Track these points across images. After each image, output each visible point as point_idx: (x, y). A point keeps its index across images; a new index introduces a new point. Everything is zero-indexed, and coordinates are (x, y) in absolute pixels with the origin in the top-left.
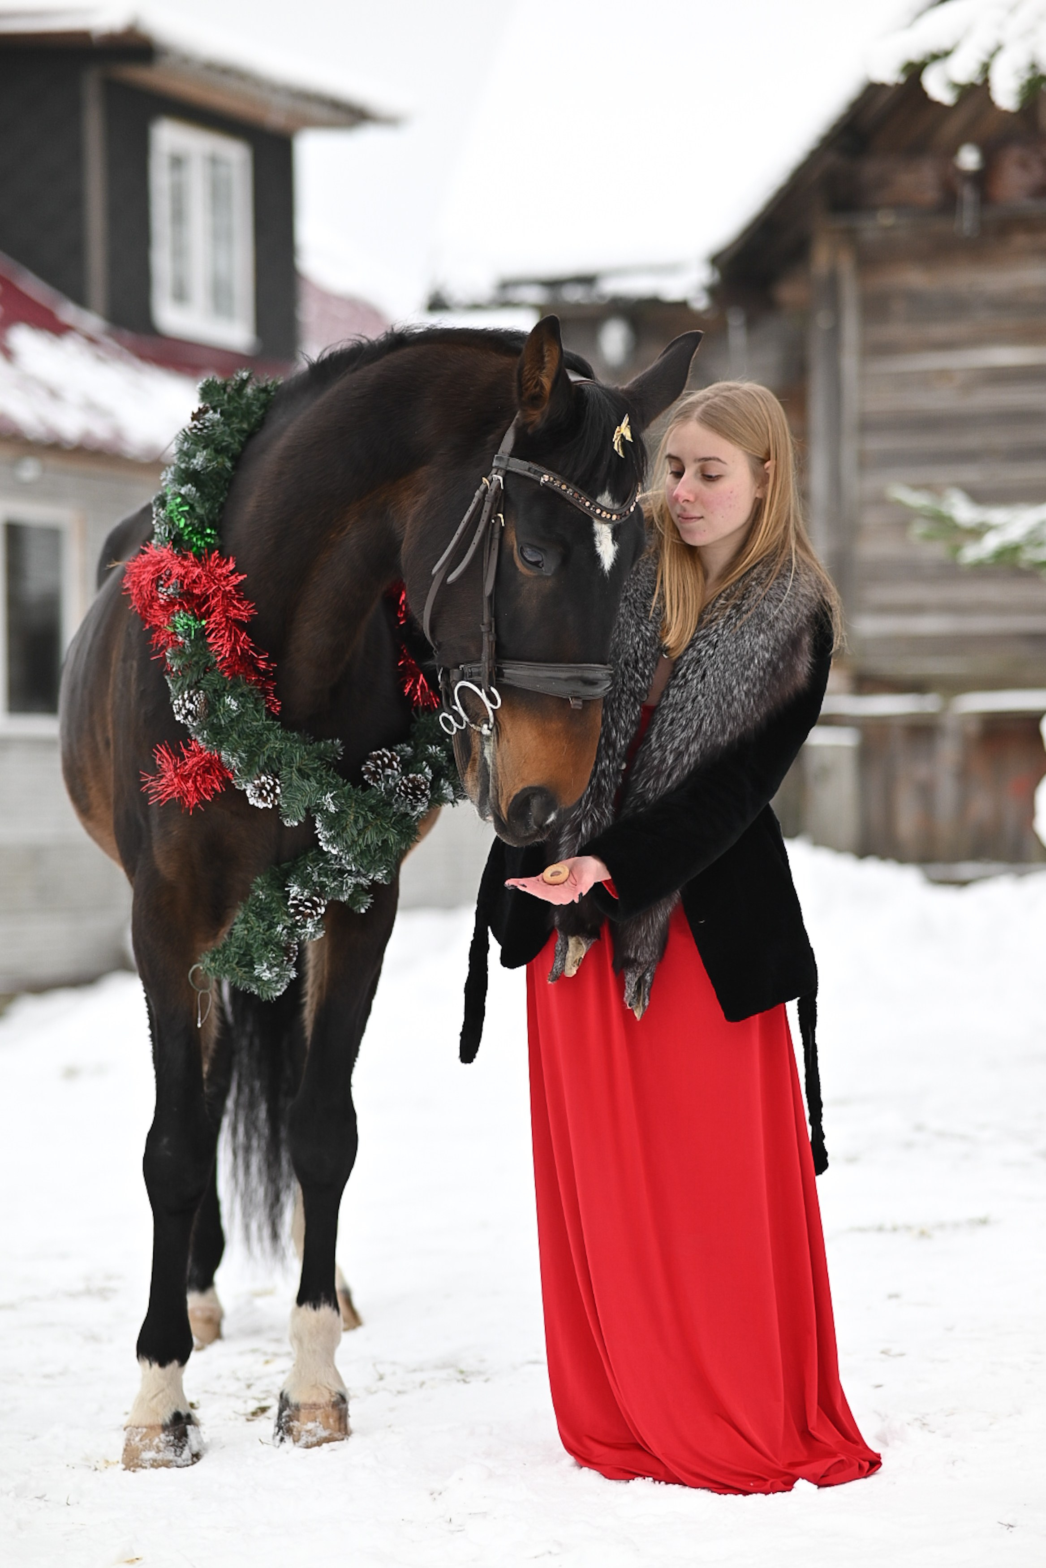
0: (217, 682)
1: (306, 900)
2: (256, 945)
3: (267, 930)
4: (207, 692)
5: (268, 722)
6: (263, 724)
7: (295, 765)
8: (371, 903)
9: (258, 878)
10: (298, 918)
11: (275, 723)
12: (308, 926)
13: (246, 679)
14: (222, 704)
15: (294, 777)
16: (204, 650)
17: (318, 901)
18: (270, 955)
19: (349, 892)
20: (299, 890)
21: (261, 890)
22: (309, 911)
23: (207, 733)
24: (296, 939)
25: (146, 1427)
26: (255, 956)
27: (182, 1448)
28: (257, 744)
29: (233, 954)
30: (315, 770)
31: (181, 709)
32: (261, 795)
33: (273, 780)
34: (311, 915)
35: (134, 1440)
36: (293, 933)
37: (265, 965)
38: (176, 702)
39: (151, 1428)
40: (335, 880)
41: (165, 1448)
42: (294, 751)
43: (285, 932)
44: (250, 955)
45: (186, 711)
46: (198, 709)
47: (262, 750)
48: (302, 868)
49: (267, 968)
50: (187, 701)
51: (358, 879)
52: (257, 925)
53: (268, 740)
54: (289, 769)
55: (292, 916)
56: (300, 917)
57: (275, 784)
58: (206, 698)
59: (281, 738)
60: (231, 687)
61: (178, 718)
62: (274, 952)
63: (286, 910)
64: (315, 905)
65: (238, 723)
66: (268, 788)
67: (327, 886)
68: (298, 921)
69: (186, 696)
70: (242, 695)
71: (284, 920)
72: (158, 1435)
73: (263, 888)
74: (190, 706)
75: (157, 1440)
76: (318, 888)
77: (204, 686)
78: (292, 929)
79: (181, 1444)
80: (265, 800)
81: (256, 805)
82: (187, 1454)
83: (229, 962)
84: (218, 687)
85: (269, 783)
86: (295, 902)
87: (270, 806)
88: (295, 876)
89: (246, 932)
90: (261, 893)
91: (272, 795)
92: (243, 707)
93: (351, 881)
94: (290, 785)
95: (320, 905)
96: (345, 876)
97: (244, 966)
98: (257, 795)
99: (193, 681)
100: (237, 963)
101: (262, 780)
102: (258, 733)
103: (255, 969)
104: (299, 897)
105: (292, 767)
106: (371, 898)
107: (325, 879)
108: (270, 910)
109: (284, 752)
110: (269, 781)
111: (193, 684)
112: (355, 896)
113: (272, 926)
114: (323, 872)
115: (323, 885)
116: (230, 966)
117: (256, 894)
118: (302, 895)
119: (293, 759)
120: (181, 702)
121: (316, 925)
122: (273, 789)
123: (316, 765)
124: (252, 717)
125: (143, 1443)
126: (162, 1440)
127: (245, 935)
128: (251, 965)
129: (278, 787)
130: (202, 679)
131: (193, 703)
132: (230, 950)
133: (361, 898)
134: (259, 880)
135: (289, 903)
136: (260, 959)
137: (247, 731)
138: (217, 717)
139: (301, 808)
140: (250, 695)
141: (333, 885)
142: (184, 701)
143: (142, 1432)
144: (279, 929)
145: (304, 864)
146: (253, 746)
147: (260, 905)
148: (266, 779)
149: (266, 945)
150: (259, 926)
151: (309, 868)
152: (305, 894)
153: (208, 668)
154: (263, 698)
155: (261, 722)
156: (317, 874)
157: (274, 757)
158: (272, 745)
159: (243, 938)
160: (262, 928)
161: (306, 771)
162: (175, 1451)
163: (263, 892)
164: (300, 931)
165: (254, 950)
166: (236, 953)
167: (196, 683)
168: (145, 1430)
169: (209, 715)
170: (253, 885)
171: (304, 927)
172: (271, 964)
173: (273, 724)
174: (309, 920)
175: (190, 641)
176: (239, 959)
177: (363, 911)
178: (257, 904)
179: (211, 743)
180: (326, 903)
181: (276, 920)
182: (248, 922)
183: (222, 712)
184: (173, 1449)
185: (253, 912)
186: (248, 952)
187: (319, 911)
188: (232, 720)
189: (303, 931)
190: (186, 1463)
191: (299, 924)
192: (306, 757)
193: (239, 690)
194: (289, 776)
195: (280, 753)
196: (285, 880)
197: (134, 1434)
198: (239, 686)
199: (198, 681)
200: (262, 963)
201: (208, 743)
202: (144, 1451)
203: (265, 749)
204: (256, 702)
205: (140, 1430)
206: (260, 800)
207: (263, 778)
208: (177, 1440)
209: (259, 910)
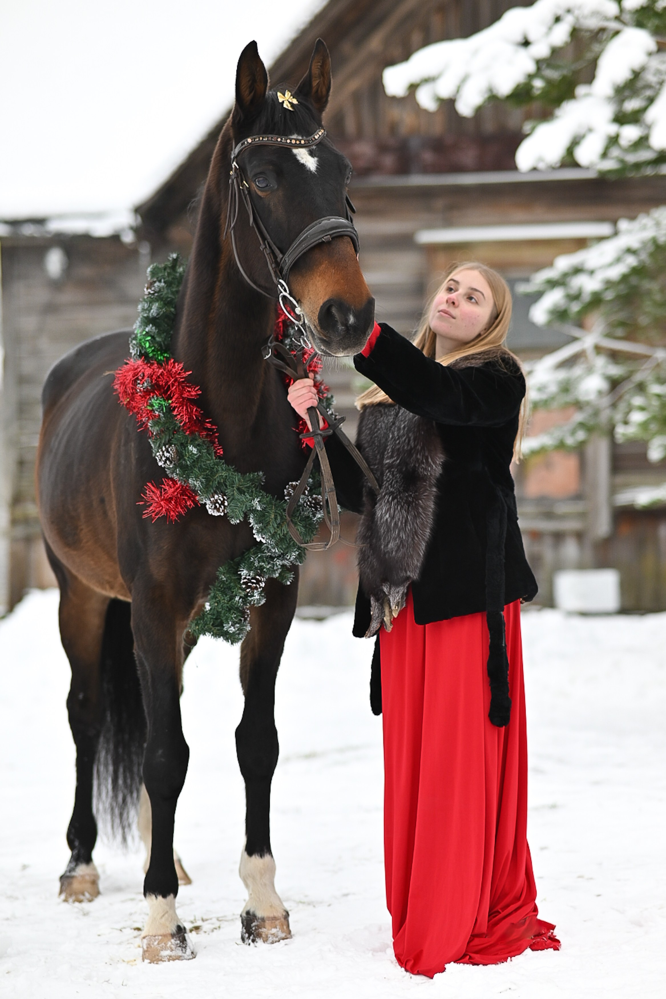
0: (182, 439)
1: (252, 579)
2: (223, 612)
3: (229, 601)
4: (176, 446)
5: (217, 461)
6: (213, 462)
7: (235, 486)
8: (293, 578)
9: (221, 568)
10: (248, 590)
11: (221, 461)
12: (255, 595)
13: (200, 435)
14: (187, 451)
15: (236, 494)
16: (172, 419)
17: (260, 579)
18: (233, 616)
19: (279, 571)
20: (247, 572)
21: (223, 575)
22: (254, 585)
23: (179, 470)
24: (248, 604)
25: (161, 936)
26: (223, 619)
27: (185, 947)
28: (211, 474)
29: (209, 619)
30: (248, 488)
31: (161, 458)
32: (216, 507)
33: (223, 497)
34: (256, 588)
35: (153, 944)
36: (246, 601)
37: (230, 623)
38: (158, 454)
39: (164, 936)
40: (269, 563)
41: (175, 948)
42: (234, 477)
43: (241, 600)
44: (220, 619)
45: (165, 458)
46: (172, 456)
47: (214, 478)
48: (248, 559)
49: (232, 625)
50: (165, 452)
51: (283, 561)
52: (223, 598)
53: (217, 471)
54: (232, 488)
55: (244, 590)
56: (250, 589)
57: (224, 499)
58: (176, 449)
59: (225, 469)
60: (191, 441)
61: (160, 464)
62: (235, 614)
63: (240, 586)
64: (258, 582)
65: (198, 463)
66: (220, 502)
67: (264, 568)
68: (249, 592)
69: (164, 449)
70: (199, 445)
71: (240, 593)
72: (169, 940)
73: (224, 573)
74: (167, 455)
75: (170, 943)
76: (259, 571)
77: (174, 442)
78: (245, 598)
79: (184, 946)
80: (218, 511)
81: (213, 514)
82: (188, 952)
83: (207, 624)
84: (183, 441)
85: (220, 500)
86: (245, 580)
87: (222, 514)
88: (243, 564)
89: (216, 604)
90: (223, 577)
91: (222, 507)
92: (200, 452)
93: (279, 562)
94: (233, 499)
95: (261, 581)
96: (275, 560)
97: (217, 626)
98: (213, 508)
99: (167, 440)
100: (213, 625)
101: (216, 498)
102: (211, 467)
103: (224, 627)
104: (247, 577)
105: (233, 487)
106: (293, 574)
107: (263, 564)
108: (230, 588)
109: (228, 478)
110: (220, 498)
111: (167, 442)
112: (283, 574)
113: (232, 598)
114: (261, 559)
115: (261, 568)
116: (208, 627)
117: (220, 578)
118: (249, 576)
119: (233, 482)
120: (161, 453)
121: (260, 594)
122: (223, 503)
123: (248, 485)
124: (206, 458)
125: (161, 945)
126: (173, 943)
127: (215, 606)
128: (221, 625)
129: (226, 502)
130: (172, 438)
131: (169, 452)
132: (207, 617)
133: (286, 575)
134: (221, 569)
135: (242, 582)
136: (227, 620)
137: (204, 467)
138: (185, 460)
139: (240, 511)
140: (204, 445)
141: (268, 567)
142: (163, 452)
143: (159, 939)
144: (237, 599)
145: (249, 557)
146: (209, 475)
147: (223, 586)
148: (217, 497)
149: (230, 610)
150: (224, 599)
151: (252, 558)
152: (251, 574)
153: (175, 431)
154: (212, 446)
155: (212, 461)
156: (257, 561)
157: (222, 481)
158: (220, 474)
159: (215, 608)
160: (226, 599)
161: (243, 489)
162: (182, 950)
163: (225, 577)
164: (250, 599)
165: (222, 615)
166: (211, 618)
167: (169, 441)
168: (160, 937)
169: (179, 460)
170: (218, 572)
171: (253, 596)
172: (234, 622)
173: (219, 462)
174: (255, 591)
175: (163, 413)
176: (214, 622)
177: (289, 583)
178: (222, 586)
179: (182, 477)
180: (265, 580)
181: (234, 593)
182: (217, 598)
183: (187, 456)
184: (180, 949)
185: (219, 590)
186: (219, 617)
187: (261, 585)
188: (194, 461)
189: (252, 598)
190: (189, 958)
191: (249, 594)
192: (242, 481)
193: (196, 442)
194: (232, 493)
195: (225, 479)
196: (238, 568)
197: (153, 940)
198: (196, 440)
199: (170, 440)
200: (228, 622)
201: (180, 476)
202: (162, 950)
203: (216, 477)
204: (208, 449)
205: (157, 937)
206: (215, 511)
207: (216, 497)
208: (181, 943)
209: (223, 589)
